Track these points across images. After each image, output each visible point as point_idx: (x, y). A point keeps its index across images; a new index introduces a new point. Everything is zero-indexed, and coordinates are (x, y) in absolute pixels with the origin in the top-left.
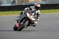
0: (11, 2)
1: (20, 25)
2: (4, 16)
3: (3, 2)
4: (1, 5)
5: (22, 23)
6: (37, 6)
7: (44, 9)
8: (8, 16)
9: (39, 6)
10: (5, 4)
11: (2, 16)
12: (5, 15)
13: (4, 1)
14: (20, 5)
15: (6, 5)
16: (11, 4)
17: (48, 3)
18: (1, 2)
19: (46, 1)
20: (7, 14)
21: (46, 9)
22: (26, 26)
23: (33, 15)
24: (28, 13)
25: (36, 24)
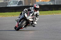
0: (18, 3)
1: (18, 25)
2: (10, 17)
3: (9, 3)
4: (8, 6)
5: (20, 23)
6: (36, 7)
7: (52, 10)
8: (14, 17)
9: (38, 7)
10: (12, 4)
11: (9, 17)
12: (12, 16)
13: (11, 1)
14: (26, 5)
15: (12, 6)
16: (18, 5)
17: (56, 4)
18: (7, 3)
19: (54, 2)
20: (13, 15)
21: (54, 9)
22: (24, 26)
23: (31, 15)
24: (26, 14)
25: (35, 24)
